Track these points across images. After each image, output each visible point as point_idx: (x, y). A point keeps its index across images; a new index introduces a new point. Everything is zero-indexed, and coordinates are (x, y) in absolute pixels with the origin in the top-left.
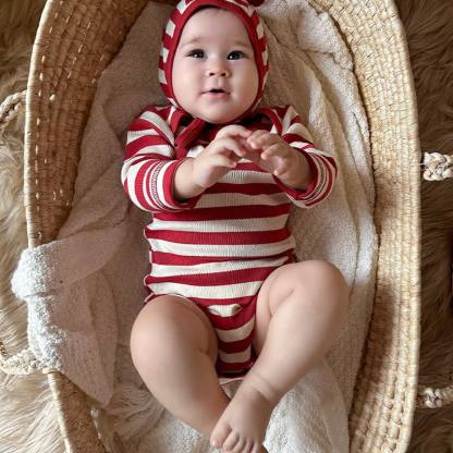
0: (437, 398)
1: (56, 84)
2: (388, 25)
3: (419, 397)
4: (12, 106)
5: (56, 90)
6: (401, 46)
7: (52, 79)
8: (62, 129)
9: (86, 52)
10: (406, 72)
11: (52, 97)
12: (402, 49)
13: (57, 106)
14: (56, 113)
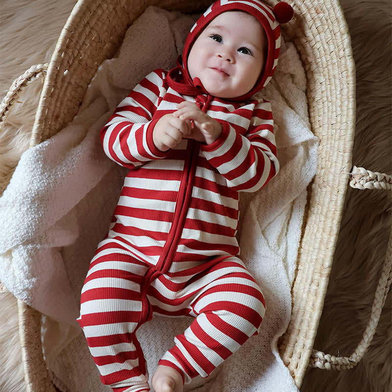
0: (326, 361)
1: (71, 62)
2: (343, 61)
3: (312, 358)
4: (35, 74)
5: (70, 67)
6: (351, 79)
7: (70, 58)
8: (66, 99)
9: (97, 40)
10: (351, 100)
11: (66, 72)
12: (351, 82)
13: (67, 80)
14: (65, 85)
